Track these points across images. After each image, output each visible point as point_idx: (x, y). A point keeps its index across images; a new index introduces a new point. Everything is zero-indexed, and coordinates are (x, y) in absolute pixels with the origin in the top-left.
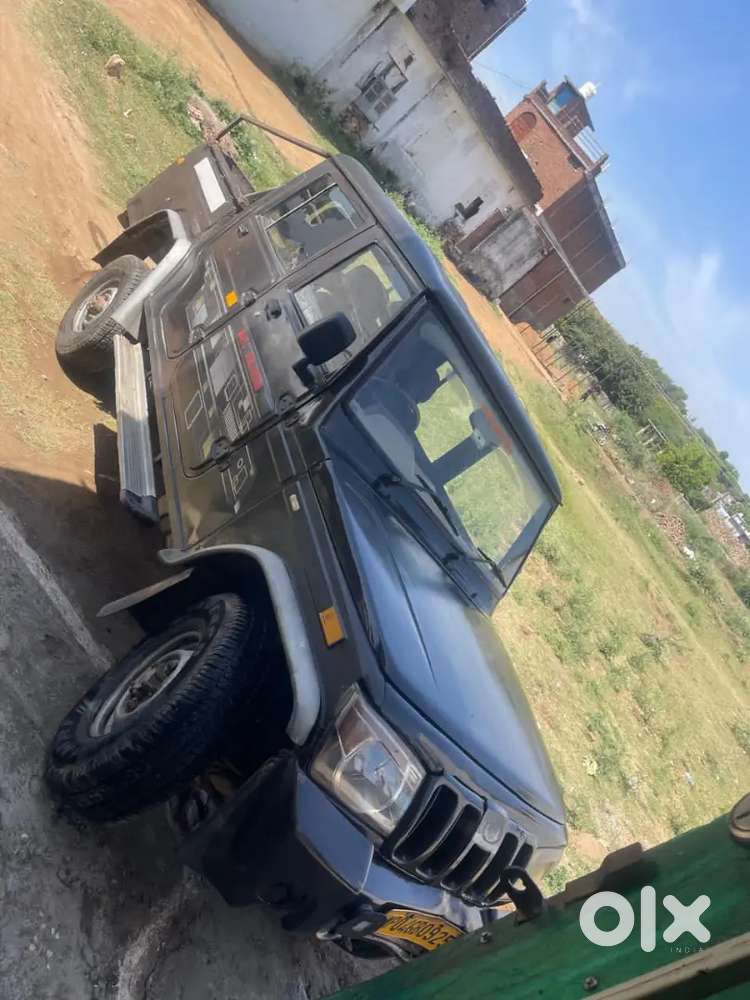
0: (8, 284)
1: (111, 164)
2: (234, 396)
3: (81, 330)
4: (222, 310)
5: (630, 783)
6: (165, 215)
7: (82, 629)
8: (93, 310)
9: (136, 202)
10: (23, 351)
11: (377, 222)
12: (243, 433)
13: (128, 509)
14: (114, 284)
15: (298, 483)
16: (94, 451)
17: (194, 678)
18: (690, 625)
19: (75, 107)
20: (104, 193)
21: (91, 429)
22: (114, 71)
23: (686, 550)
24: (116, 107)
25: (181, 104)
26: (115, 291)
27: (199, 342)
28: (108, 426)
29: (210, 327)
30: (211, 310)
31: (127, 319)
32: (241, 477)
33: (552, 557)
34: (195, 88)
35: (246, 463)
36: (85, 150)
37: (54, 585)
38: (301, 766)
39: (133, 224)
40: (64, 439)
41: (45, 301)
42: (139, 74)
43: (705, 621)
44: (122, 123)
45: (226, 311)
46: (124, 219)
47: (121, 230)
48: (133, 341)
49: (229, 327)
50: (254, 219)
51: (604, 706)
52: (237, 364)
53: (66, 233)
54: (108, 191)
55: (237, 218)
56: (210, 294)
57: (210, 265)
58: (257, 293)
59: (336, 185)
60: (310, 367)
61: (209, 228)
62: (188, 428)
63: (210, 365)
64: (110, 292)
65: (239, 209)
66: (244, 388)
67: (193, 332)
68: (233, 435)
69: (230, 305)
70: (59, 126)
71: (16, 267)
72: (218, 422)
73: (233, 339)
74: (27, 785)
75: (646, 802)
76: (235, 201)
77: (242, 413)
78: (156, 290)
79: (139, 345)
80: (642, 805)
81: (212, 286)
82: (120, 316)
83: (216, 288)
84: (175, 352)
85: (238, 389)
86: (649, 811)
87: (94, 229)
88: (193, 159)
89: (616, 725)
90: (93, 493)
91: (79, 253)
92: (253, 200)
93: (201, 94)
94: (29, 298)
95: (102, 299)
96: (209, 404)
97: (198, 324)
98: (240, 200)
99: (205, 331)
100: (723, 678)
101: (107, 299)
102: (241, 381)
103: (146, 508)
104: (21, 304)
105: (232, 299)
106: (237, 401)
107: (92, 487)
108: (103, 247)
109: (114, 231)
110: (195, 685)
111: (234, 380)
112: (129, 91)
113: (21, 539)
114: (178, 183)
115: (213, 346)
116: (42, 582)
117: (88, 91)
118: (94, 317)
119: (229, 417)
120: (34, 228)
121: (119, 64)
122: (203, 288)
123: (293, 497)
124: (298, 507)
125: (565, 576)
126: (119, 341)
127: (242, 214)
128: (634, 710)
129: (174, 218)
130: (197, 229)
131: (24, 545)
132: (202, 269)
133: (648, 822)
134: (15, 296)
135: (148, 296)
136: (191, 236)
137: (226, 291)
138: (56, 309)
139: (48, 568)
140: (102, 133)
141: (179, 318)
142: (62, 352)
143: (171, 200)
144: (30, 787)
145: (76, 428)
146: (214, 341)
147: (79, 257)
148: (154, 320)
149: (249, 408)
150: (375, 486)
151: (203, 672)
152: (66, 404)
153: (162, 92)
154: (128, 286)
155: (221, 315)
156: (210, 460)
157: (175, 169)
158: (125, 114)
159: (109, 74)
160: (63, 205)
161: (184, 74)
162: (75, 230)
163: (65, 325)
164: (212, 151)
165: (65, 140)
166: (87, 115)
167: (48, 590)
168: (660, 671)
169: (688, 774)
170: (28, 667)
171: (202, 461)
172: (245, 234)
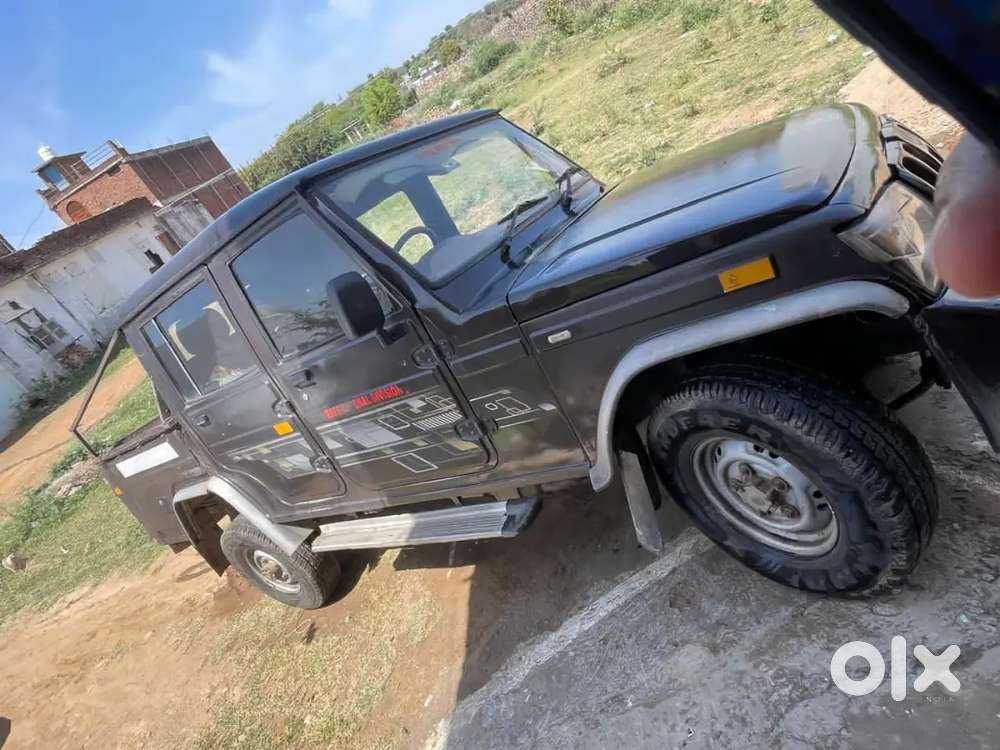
0: (248, 656)
1: (117, 563)
2: (404, 419)
3: (298, 586)
4: (298, 437)
5: (663, 143)
6: (179, 505)
7: (649, 573)
8: (278, 574)
9: (162, 536)
10: (321, 640)
11: (204, 264)
12: (454, 405)
13: (524, 529)
14: (251, 554)
15: (532, 335)
16: (423, 570)
17: (808, 433)
18: (516, 106)
19: (57, 598)
20: (146, 568)
21: (399, 573)
22: (20, 564)
23: (453, 107)
24: (58, 561)
25: (55, 503)
26: (258, 553)
27: (332, 462)
28: (395, 558)
29: (315, 450)
30: (292, 450)
31: (294, 540)
32: (509, 403)
33: (470, 203)
34: (39, 491)
35: (492, 400)
36: (102, 587)
37: (602, 600)
38: (931, 303)
39: (186, 536)
40: (415, 597)
41: (264, 620)
42: (24, 541)
43: (510, 96)
44: (75, 555)
45: (298, 434)
46: (179, 547)
47: (192, 549)
48: (317, 533)
49: (318, 428)
50: (188, 410)
51: (596, 162)
52: (366, 417)
53: (191, 602)
54: (144, 565)
55: (186, 427)
56: (274, 453)
57: (240, 456)
58: (279, 400)
59: (155, 319)
60: (387, 327)
61: (196, 458)
62: (436, 467)
63: (363, 448)
64: (259, 558)
65: (178, 427)
66: (397, 408)
67: (318, 469)
68: (456, 416)
69: (292, 430)
70: (76, 613)
71: (229, 648)
72: (434, 435)
73: (336, 423)
74: (892, 619)
75: (676, 133)
76: (168, 431)
77: (428, 409)
78: (264, 511)
79: (322, 527)
80: (679, 136)
81: (266, 451)
82: (290, 547)
83: (267, 447)
84: (339, 489)
85: (396, 414)
86: (682, 131)
87: (185, 577)
88: (117, 479)
89: (612, 155)
90: (476, 568)
91: (210, 590)
92: (167, 412)
93: (45, 486)
94: (262, 635)
95: (265, 567)
96: (412, 446)
97: (309, 464)
98: (167, 426)
99: (319, 456)
100: (559, 83)
101: (266, 561)
102: (389, 411)
103: (522, 510)
104: (270, 643)
105: (284, 428)
106: (413, 415)
107: (470, 570)
108: (208, 565)
109: (192, 556)
110: (818, 433)
111: (385, 420)
112: (41, 550)
113: (553, 637)
114: (143, 493)
115: (340, 446)
116: (602, 614)
117: (42, 586)
118: (284, 573)
119: (429, 423)
120: (186, 632)
121: (12, 559)
122: (266, 461)
123: (550, 339)
124: (566, 332)
125: (484, 193)
126: (319, 546)
127: (183, 422)
128: (596, 142)
129: (181, 496)
130: (197, 470)
131: (560, 633)
132: (244, 463)
133: (693, 132)
134: (261, 648)
135: (269, 519)
136: (205, 476)
137: (274, 435)
138: (272, 609)
139: (581, 608)
140: (85, 571)
141: (298, 486)
142: (321, 603)
143: (162, 499)
144: (892, 615)
145: (402, 587)
146: (332, 445)
147: (215, 590)
148: (298, 512)
149: (423, 400)
150: (513, 266)
151: (800, 424)
152: (375, 597)
153: (43, 520)
154: (257, 540)
155: (302, 439)
156: (481, 442)
157: (127, 498)
158: (65, 552)
159: (23, 567)
160: (160, 606)
161: (25, 501)
162: (186, 594)
163: (291, 601)
164: (108, 460)
165: (93, 606)
166: (65, 587)
167: (611, 607)
168: (559, 125)
169: (646, 106)
170: (719, 624)
171: (481, 450)
172: (207, 419)
